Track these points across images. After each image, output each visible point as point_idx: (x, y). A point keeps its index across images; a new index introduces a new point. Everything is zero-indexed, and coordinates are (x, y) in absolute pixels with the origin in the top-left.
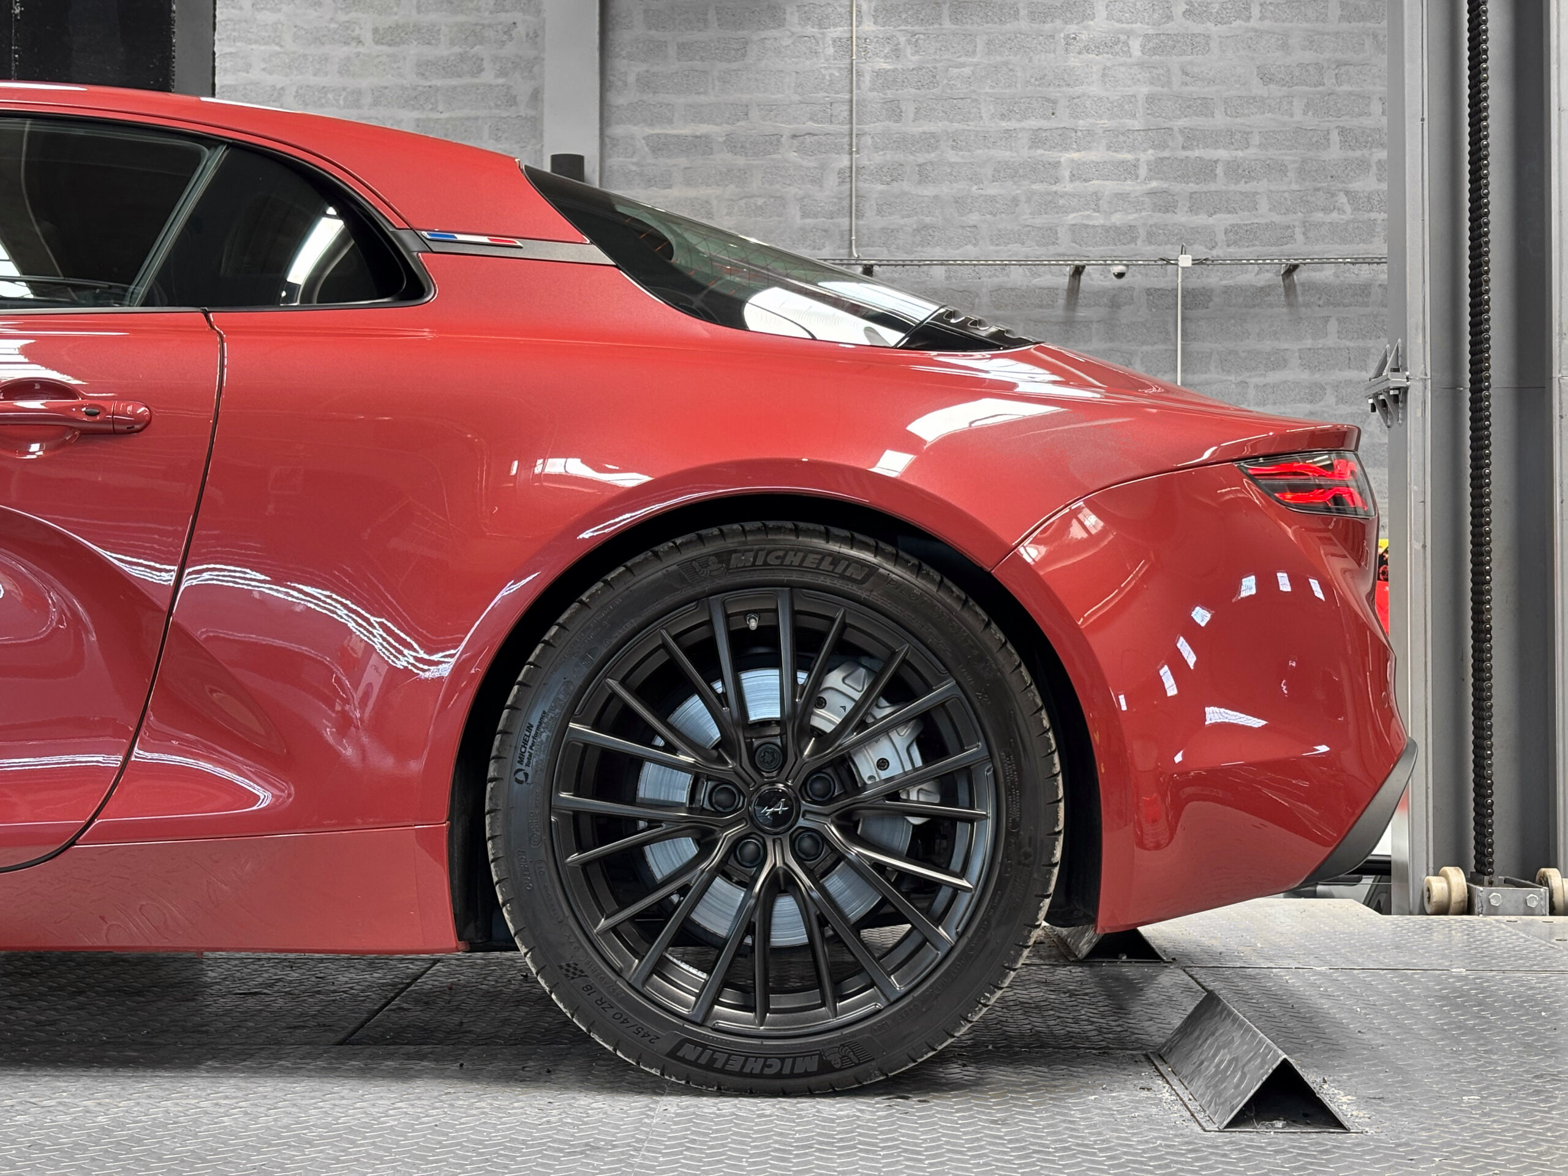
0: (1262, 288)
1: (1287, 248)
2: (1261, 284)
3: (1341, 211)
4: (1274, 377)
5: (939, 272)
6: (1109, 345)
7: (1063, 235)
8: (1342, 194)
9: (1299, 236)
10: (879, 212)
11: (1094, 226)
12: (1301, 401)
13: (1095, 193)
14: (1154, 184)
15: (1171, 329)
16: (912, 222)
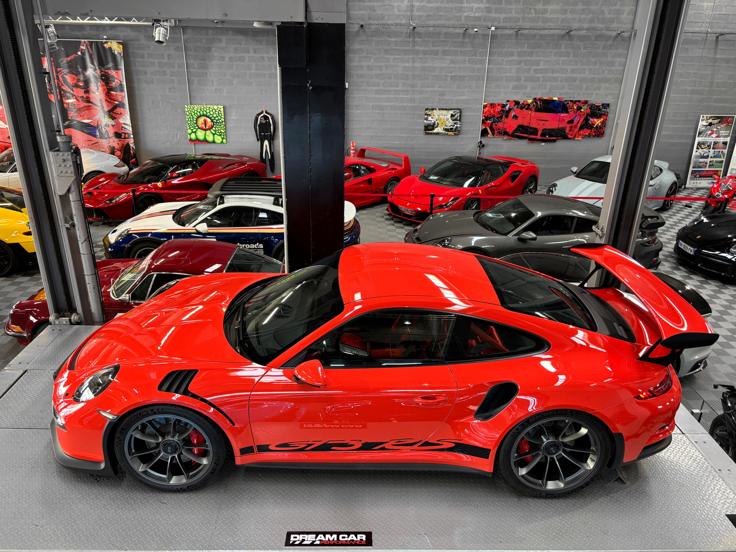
0: (510, 35)
1: (517, 24)
2: (511, 33)
3: (532, 14)
4: (510, 58)
5: (431, 29)
6: (472, 49)
7: (463, 18)
8: (533, 9)
9: (521, 21)
10: (418, 11)
11: (471, 17)
12: (516, 65)
13: (472, 7)
14: (487, 5)
15: (487, 45)
16: (425, 14)
